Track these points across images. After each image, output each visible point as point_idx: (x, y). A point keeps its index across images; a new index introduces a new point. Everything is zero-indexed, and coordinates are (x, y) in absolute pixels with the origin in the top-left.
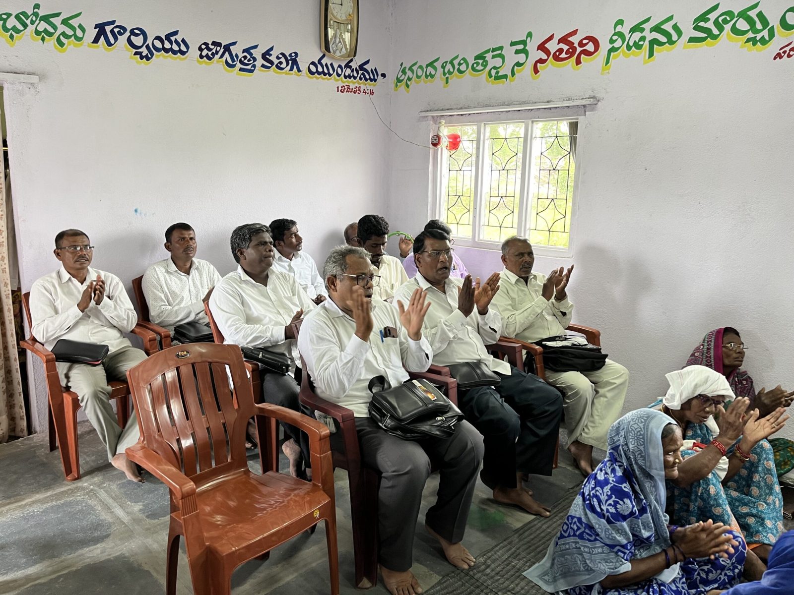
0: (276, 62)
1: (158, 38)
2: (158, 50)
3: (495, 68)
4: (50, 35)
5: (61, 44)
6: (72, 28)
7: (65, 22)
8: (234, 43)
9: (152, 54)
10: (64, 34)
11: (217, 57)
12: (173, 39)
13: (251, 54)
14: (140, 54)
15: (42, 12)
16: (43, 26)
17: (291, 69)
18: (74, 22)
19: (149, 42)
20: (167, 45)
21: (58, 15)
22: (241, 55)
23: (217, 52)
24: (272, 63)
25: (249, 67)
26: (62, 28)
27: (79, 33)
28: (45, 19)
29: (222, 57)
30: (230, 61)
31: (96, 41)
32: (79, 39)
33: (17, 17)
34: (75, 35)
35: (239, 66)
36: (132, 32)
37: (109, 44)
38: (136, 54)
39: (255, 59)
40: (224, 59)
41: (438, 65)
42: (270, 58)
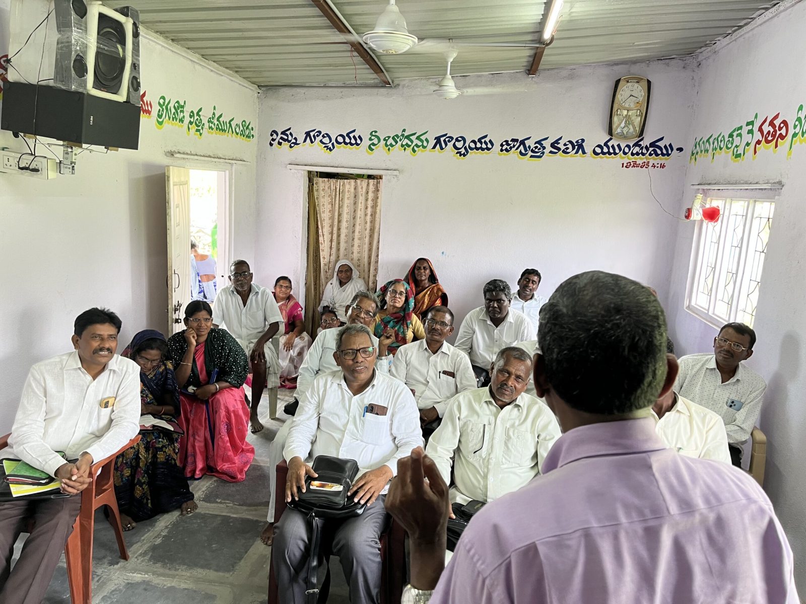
0: (563, 148)
1: (473, 141)
2: (471, 149)
3: (737, 146)
4: (409, 146)
5: (414, 151)
6: (422, 141)
7: (418, 138)
8: (529, 138)
9: (467, 152)
10: (417, 146)
11: (513, 149)
12: (483, 141)
13: (541, 145)
14: (459, 153)
15: (406, 134)
16: (406, 141)
17: (577, 153)
18: (423, 138)
19: (467, 145)
20: (479, 145)
21: (414, 134)
22: (532, 146)
23: (514, 146)
24: (559, 149)
25: (538, 154)
26: (416, 142)
27: (425, 144)
28: (408, 137)
29: (517, 149)
30: (523, 151)
31: (434, 147)
32: (424, 147)
33: (393, 138)
34: (423, 145)
35: (530, 154)
36: (457, 140)
37: (442, 148)
38: (457, 153)
39: (544, 148)
40: (519, 150)
41: (711, 140)
42: (558, 146)
